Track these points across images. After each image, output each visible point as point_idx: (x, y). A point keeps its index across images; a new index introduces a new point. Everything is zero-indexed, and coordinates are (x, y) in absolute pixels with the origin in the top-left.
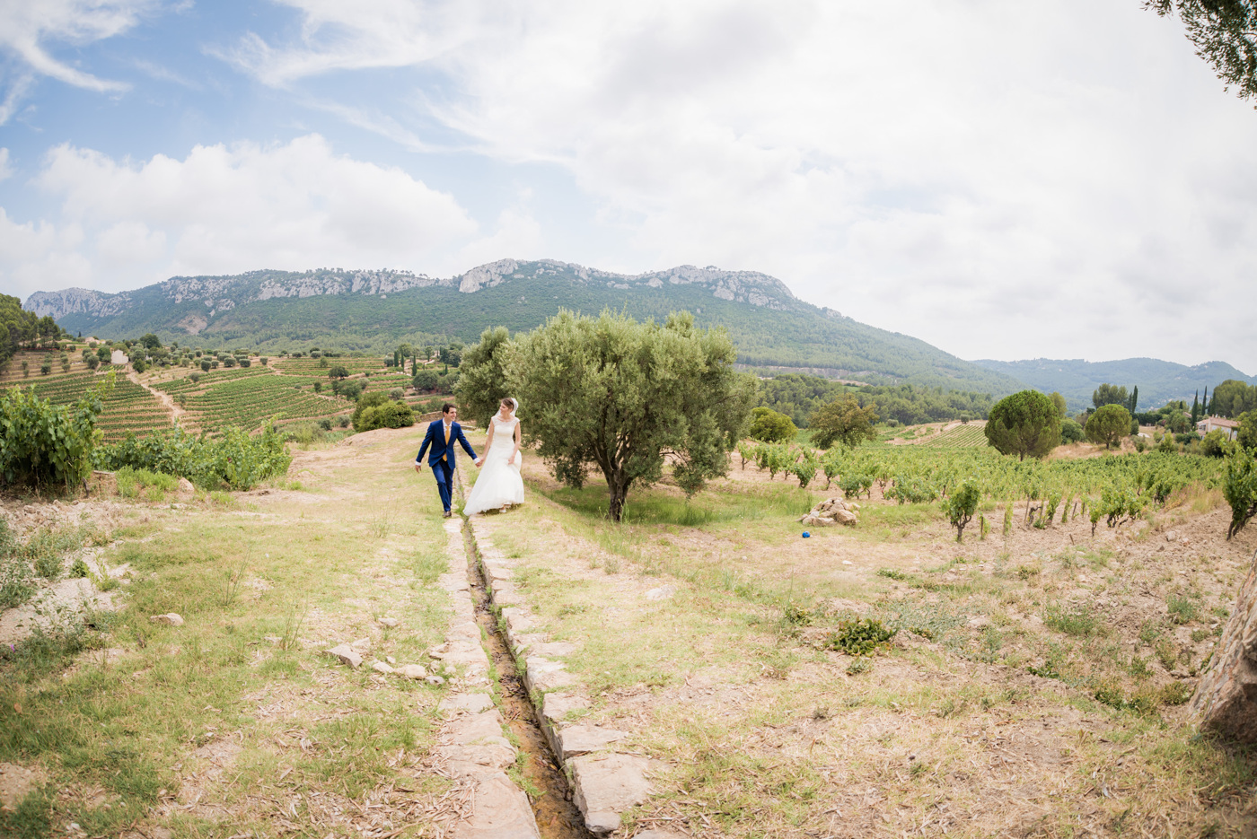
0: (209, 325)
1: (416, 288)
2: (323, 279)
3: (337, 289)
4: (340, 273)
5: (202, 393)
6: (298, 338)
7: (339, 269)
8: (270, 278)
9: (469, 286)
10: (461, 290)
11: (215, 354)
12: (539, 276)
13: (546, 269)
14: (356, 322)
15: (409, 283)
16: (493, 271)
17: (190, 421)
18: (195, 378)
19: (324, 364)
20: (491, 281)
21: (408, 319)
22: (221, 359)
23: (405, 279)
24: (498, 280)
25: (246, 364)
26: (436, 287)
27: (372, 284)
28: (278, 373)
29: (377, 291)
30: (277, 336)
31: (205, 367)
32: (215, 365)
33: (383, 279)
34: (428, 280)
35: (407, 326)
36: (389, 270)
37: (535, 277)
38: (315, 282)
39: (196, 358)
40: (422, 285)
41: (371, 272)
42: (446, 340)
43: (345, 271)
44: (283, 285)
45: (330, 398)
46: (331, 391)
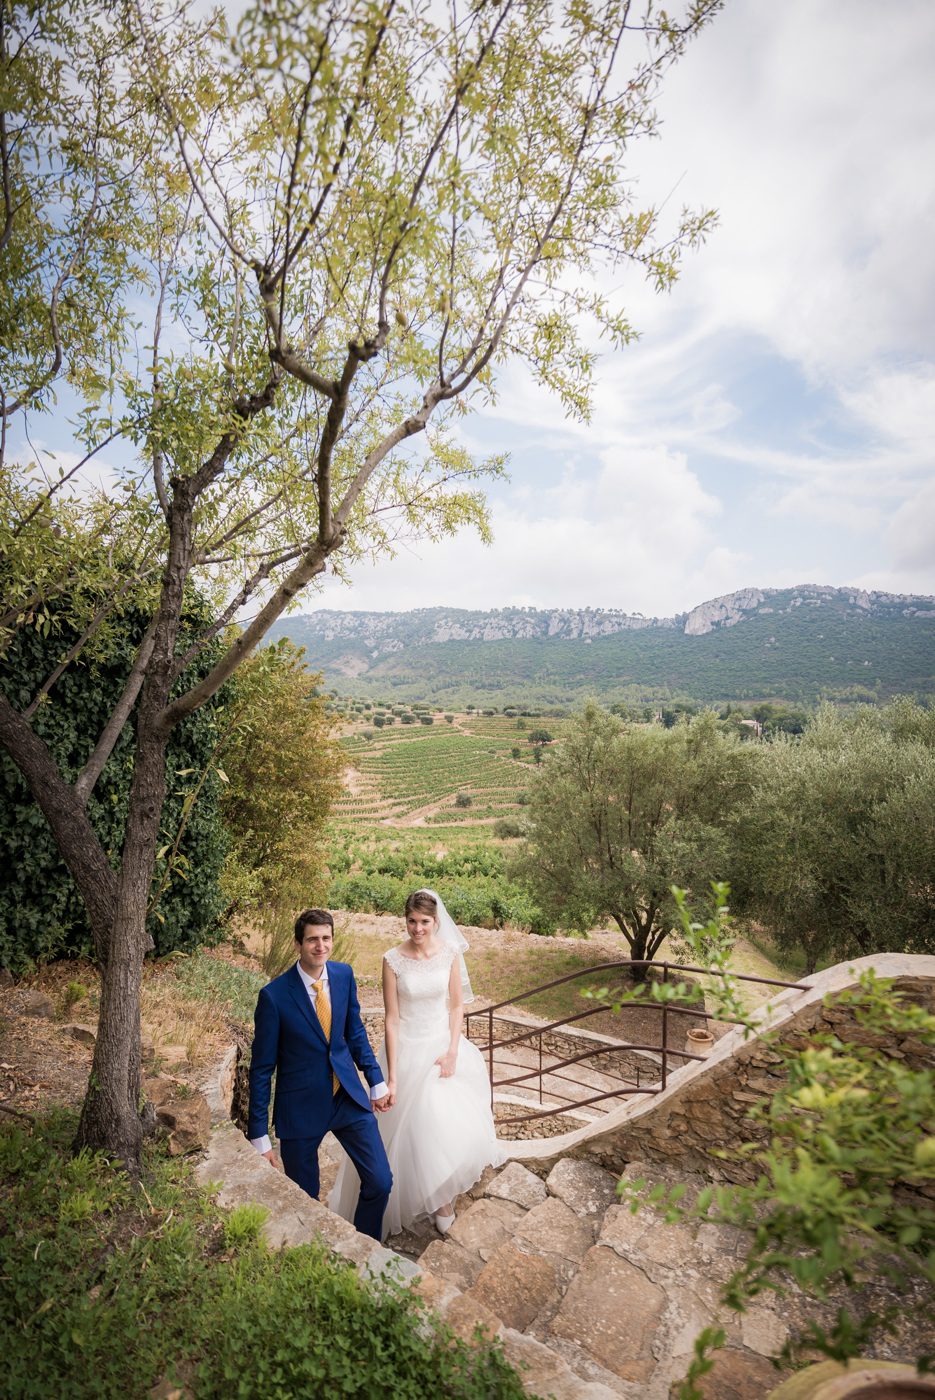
0: (371, 668)
1: (629, 631)
2: (512, 620)
3: (529, 632)
4: (532, 612)
5: (378, 754)
6: (483, 687)
7: (531, 608)
8: (446, 617)
9: (697, 627)
10: (687, 631)
11: (389, 707)
12: (795, 609)
13: (805, 598)
14: (554, 670)
15: (619, 624)
16: (729, 605)
17: (367, 784)
18: (369, 737)
19: (521, 726)
20: (727, 618)
21: (619, 669)
22: (398, 714)
23: (614, 620)
24: (737, 617)
25: (428, 722)
26: (655, 629)
27: (573, 626)
28: (467, 733)
29: (580, 635)
30: (458, 684)
31: (379, 723)
32: (391, 721)
33: (586, 620)
34: (644, 620)
35: (618, 676)
36: (593, 608)
37: (789, 610)
38: (502, 623)
39: (365, 712)
40: (636, 626)
41: (570, 612)
42: (668, 694)
43: (539, 610)
44: (462, 626)
45: (531, 767)
46: (532, 758)
